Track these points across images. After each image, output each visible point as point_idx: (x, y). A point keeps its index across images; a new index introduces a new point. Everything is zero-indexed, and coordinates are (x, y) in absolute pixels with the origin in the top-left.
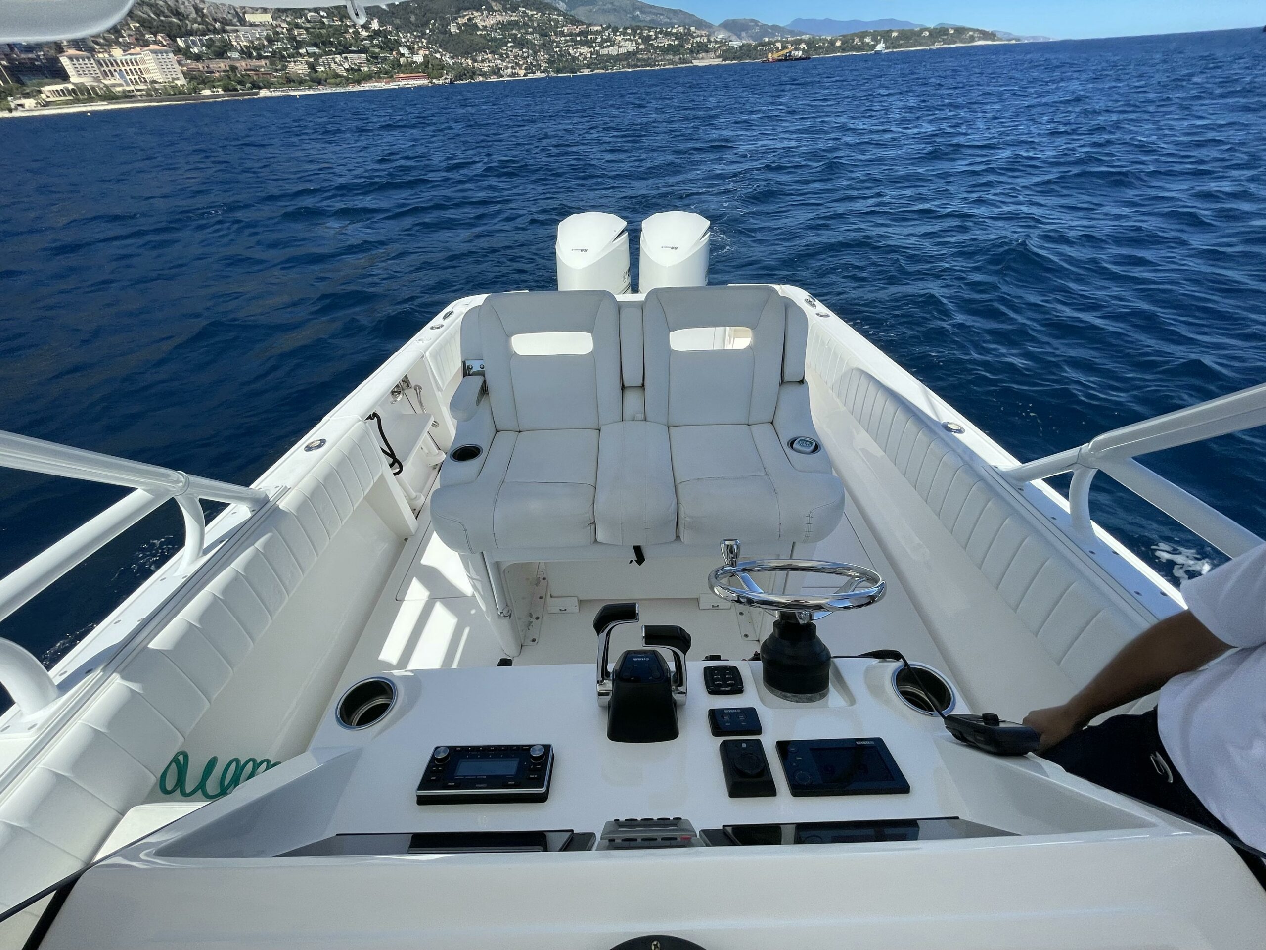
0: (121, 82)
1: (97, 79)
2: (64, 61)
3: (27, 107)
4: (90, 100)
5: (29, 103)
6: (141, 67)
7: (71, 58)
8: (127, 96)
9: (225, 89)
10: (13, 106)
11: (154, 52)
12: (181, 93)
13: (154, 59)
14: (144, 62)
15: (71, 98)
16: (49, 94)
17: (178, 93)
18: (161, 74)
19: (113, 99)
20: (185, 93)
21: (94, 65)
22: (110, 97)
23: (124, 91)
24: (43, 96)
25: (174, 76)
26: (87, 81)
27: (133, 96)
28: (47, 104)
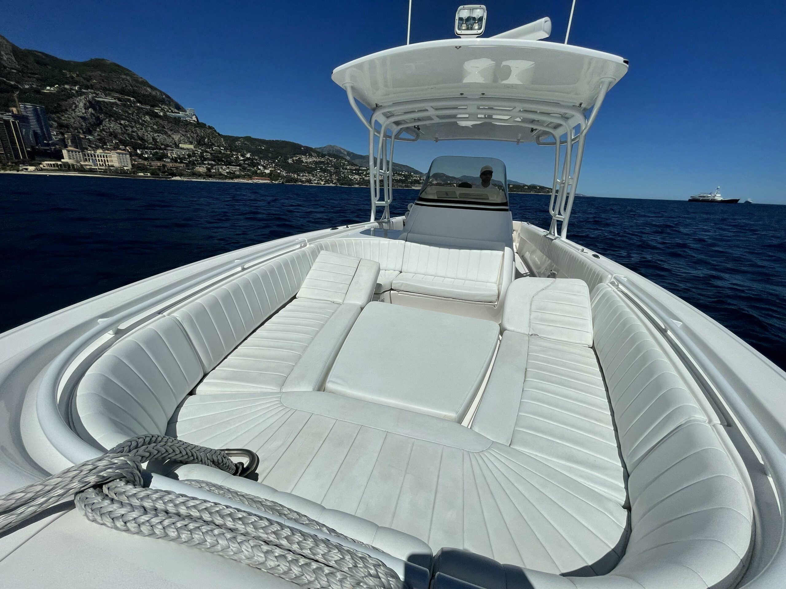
0: (92, 164)
1: (78, 162)
2: (65, 152)
3: (29, 170)
4: (69, 170)
5: (31, 168)
6: (108, 159)
7: (68, 151)
8: (91, 171)
9: (152, 174)
10: (21, 168)
11: (119, 153)
12: (127, 173)
13: (117, 156)
14: (111, 157)
15: (57, 168)
16: (45, 165)
17: (122, 172)
18: (119, 163)
19: (85, 171)
20: (128, 174)
21: (81, 155)
22: (82, 169)
23: (90, 169)
24: (41, 166)
25: (123, 165)
26: (71, 162)
27: (97, 171)
28: (42, 170)
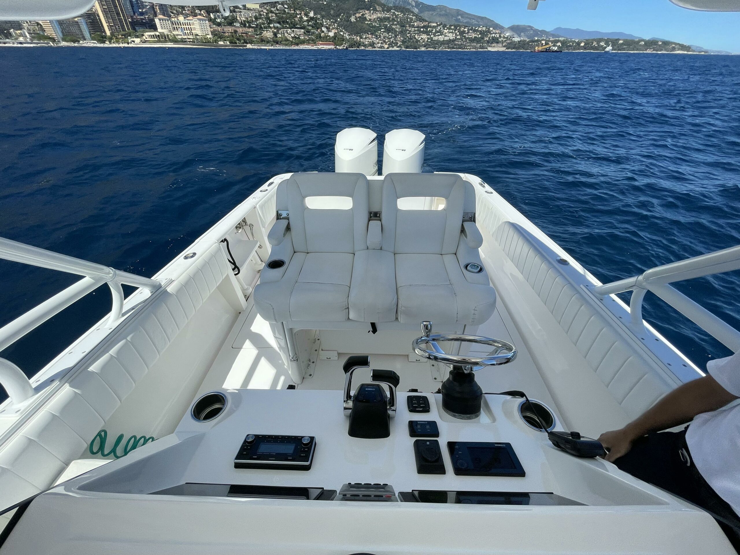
0: (181, 33)
1: (170, 31)
2: (157, 21)
3: (136, 43)
4: (165, 41)
5: (137, 40)
6: (192, 27)
7: (160, 20)
8: (183, 41)
9: (231, 42)
10: (130, 41)
11: (200, 20)
12: (209, 42)
13: (199, 23)
14: (193, 24)
15: (157, 40)
16: (147, 37)
17: (207, 42)
18: (201, 31)
19: (176, 42)
20: (210, 42)
21: (170, 24)
22: (175, 41)
23: (182, 39)
24: (144, 37)
25: (207, 33)
26: (166, 32)
27: (186, 41)
28: (145, 42)
